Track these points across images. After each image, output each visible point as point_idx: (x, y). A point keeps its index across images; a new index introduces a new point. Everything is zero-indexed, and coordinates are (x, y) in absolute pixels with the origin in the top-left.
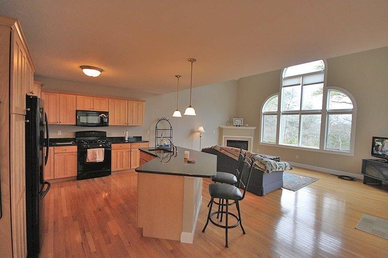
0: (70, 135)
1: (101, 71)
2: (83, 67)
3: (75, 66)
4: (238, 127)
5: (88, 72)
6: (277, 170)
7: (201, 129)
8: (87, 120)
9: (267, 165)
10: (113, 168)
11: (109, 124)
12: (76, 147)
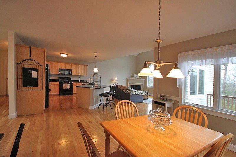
0: (56, 78)
1: (67, 55)
2: (61, 54)
3: (58, 53)
4: (137, 79)
5: (63, 55)
6: (136, 94)
7: (116, 79)
8: (65, 73)
9: (131, 91)
10: (74, 92)
11: (72, 75)
12: (59, 83)
